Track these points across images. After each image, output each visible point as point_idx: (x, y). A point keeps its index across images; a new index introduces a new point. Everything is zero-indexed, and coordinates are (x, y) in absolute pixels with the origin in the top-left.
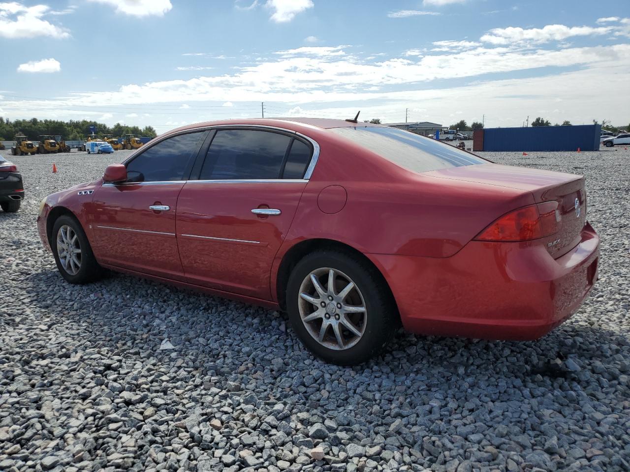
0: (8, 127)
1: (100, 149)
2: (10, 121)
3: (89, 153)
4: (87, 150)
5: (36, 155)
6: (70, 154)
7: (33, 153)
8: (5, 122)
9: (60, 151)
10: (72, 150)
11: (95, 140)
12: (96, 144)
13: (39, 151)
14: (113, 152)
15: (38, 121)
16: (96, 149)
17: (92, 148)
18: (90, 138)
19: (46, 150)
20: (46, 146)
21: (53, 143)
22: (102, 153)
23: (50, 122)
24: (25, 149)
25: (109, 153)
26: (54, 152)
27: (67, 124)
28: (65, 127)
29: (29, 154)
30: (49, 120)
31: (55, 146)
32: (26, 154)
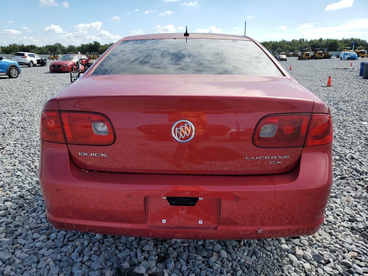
0: (306, 44)
1: (349, 57)
2: (308, 40)
3: (341, 59)
4: (340, 57)
5: (310, 60)
6: (331, 59)
7: (308, 59)
8: (305, 41)
9: (324, 58)
10: (332, 57)
11: (349, 51)
12: (347, 53)
13: (313, 58)
14: (357, 59)
15: (323, 40)
16: (346, 57)
17: (344, 56)
18: (346, 50)
19: (316, 57)
20: (317, 55)
21: (321, 53)
22: (349, 60)
23: (330, 40)
24: (304, 56)
25: (355, 59)
26: (321, 58)
27: (340, 41)
28: (338, 43)
29: (307, 59)
30: (329, 39)
31: (322, 55)
32: (305, 59)
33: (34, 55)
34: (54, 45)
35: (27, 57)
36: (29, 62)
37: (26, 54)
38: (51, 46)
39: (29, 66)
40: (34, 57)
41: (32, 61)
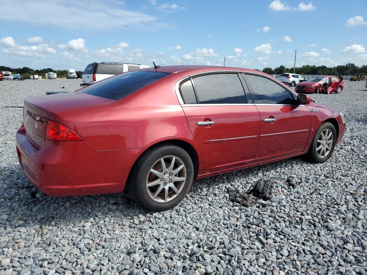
33: (298, 76)
34: (346, 66)
35: (290, 78)
36: (291, 82)
37: (291, 75)
38: (343, 66)
39: (291, 86)
40: (297, 77)
41: (294, 82)
